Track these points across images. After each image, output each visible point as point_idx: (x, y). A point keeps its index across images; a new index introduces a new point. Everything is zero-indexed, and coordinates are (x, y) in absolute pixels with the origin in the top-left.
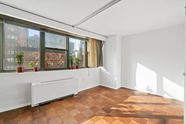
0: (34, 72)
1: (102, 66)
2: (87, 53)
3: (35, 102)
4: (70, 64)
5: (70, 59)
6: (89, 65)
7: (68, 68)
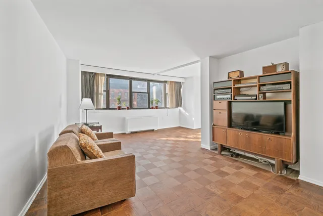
0: (127, 110)
1: (181, 106)
2: (165, 95)
3: (128, 131)
4: (151, 104)
5: (151, 100)
6: (167, 106)
7: (149, 108)
